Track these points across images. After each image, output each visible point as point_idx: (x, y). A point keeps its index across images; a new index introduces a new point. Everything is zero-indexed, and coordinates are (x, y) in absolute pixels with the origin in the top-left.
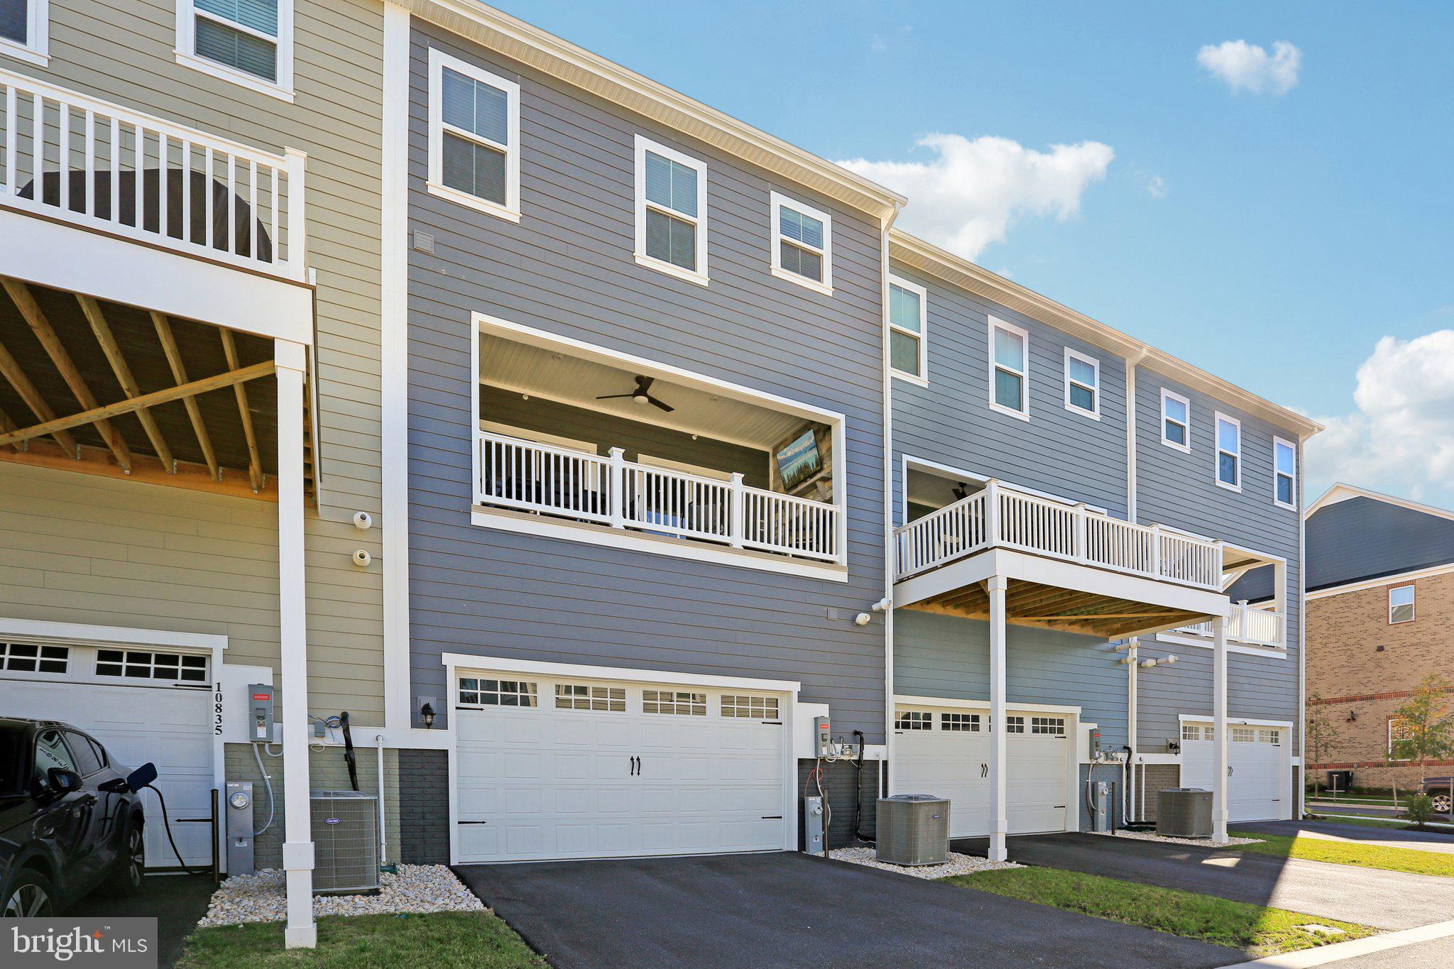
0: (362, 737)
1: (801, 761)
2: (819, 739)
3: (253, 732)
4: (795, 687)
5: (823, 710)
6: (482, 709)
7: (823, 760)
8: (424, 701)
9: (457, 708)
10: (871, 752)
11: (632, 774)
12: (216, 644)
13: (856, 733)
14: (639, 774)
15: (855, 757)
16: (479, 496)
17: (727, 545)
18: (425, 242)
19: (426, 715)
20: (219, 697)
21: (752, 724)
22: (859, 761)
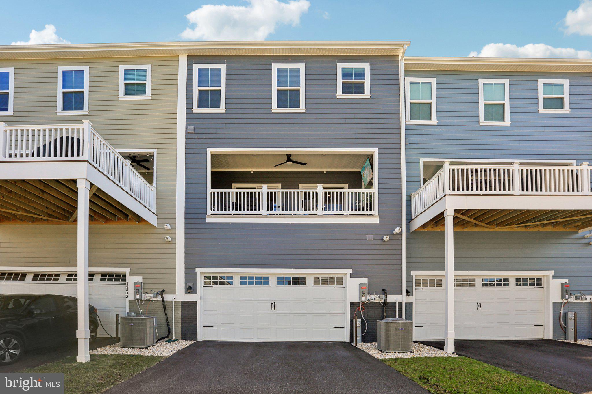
0: (168, 297)
1: (352, 304)
2: (363, 293)
3: (135, 297)
4: (349, 271)
5: (365, 280)
6: (212, 287)
7: (363, 303)
8: (189, 284)
9: (203, 287)
10: (391, 299)
11: (272, 309)
12: (126, 270)
13: (383, 290)
14: (275, 309)
15: (383, 301)
16: (209, 212)
17: (316, 215)
18: (191, 129)
19: (190, 289)
20: (127, 286)
21: (329, 288)
22: (384, 303)
